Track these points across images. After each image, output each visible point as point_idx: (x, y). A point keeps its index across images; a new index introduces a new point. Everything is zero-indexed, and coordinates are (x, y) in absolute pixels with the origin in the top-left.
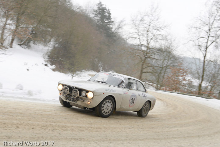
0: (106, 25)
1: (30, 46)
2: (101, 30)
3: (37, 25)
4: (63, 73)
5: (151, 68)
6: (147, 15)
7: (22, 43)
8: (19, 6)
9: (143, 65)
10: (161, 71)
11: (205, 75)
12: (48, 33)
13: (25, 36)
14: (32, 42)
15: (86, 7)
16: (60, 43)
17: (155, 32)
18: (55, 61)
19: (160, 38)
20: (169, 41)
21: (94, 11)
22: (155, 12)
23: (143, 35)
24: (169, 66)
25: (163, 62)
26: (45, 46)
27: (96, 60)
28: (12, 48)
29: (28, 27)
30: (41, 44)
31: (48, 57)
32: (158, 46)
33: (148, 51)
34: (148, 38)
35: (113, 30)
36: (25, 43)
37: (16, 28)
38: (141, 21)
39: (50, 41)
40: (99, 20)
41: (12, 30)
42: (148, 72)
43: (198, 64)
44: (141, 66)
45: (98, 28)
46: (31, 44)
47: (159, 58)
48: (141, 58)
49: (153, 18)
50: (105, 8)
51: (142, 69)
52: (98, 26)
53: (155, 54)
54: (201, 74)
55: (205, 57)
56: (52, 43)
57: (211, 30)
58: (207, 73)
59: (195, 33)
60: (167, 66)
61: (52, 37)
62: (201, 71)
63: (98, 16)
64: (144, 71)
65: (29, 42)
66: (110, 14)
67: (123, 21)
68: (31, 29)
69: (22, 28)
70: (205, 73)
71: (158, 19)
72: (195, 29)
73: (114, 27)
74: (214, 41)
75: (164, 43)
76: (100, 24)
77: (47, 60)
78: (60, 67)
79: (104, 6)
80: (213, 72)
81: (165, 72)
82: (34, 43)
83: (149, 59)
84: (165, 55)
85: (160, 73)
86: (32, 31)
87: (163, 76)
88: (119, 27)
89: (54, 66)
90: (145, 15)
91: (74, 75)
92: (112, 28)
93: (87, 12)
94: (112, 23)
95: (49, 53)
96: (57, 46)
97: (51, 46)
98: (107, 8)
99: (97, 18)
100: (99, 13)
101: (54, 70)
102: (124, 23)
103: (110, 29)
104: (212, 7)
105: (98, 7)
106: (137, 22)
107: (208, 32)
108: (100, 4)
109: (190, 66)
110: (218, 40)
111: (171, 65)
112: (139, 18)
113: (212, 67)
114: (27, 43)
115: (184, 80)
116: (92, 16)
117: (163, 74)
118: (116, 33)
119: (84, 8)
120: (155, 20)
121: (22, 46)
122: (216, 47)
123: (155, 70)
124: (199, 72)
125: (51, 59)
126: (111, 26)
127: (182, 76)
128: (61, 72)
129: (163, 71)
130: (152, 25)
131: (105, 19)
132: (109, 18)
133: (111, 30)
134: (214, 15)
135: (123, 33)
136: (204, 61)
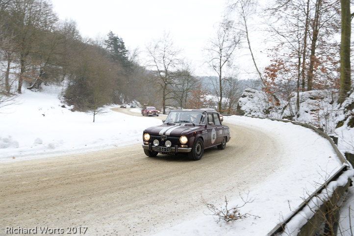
0: (121, 55)
1: (41, 88)
2: (117, 61)
3: (45, 65)
4: (83, 111)
5: (172, 93)
6: (160, 41)
7: (32, 86)
8: (21, 46)
9: (164, 92)
10: (182, 95)
11: (223, 93)
12: (59, 71)
13: (34, 78)
14: (43, 84)
15: (97, 38)
16: (75, 80)
17: (171, 57)
18: (73, 100)
19: (177, 63)
20: (186, 64)
21: (106, 41)
22: (168, 37)
23: (160, 62)
24: (189, 89)
25: (183, 86)
26: (59, 85)
27: (117, 92)
28: (21, 93)
29: (35, 68)
30: (54, 84)
31: (64, 98)
32: (176, 70)
33: (167, 77)
34: (165, 64)
35: (129, 59)
36: (35, 86)
37: (21, 71)
38: (155, 48)
39: (63, 80)
40: (113, 50)
41: (18, 74)
42: (171, 98)
43: (215, 83)
44: (162, 92)
45: (112, 59)
46: (43, 85)
47: (179, 83)
48: (161, 85)
49: (167, 44)
50: (117, 37)
51: (164, 96)
52: (112, 57)
53: (174, 79)
54: (219, 94)
55: (220, 76)
56: (66, 81)
57: (222, 51)
58: (224, 91)
59: (208, 55)
60: (187, 89)
61: (64, 75)
62: (218, 91)
63: (111, 47)
64: (167, 97)
65: (40, 84)
66: (124, 43)
67: (138, 49)
68: (39, 69)
69: (28, 70)
70: (222, 91)
71: (172, 44)
72: (208, 51)
73: (129, 56)
74: (226, 61)
75: (182, 67)
76: (115, 55)
77: (63, 100)
78: (79, 106)
79: (115, 36)
80: (229, 90)
81: (187, 95)
82: (45, 85)
83: (169, 85)
84: (184, 79)
85: (182, 97)
86: (41, 72)
87: (185, 100)
88: (135, 56)
89: (72, 106)
90: (159, 42)
91: (96, 113)
92: (127, 57)
93: (99, 43)
94: (127, 53)
95: (64, 93)
96: (71, 84)
97: (65, 85)
98: (119, 37)
99: (110, 49)
100: (112, 44)
101: (72, 110)
102: (139, 50)
103: (126, 58)
104: (220, 28)
105: (110, 37)
106: (152, 50)
107: (220, 52)
108: (111, 34)
109: (208, 87)
110: (229, 59)
111: (191, 88)
112: (154, 45)
113: (228, 84)
114: (37, 86)
115: (205, 101)
116: (104, 47)
117: (185, 98)
118: (132, 61)
119: (95, 40)
120: (169, 45)
121: (32, 89)
122: (229, 66)
123: (177, 95)
124: (217, 91)
125: (67, 100)
126: (126, 55)
127: (203, 98)
128: (81, 111)
129: (185, 95)
130: (167, 51)
131: (119, 49)
132: (123, 47)
133: (127, 60)
134: (223, 36)
135: (140, 61)
136: (220, 81)
